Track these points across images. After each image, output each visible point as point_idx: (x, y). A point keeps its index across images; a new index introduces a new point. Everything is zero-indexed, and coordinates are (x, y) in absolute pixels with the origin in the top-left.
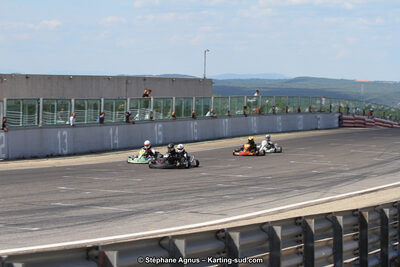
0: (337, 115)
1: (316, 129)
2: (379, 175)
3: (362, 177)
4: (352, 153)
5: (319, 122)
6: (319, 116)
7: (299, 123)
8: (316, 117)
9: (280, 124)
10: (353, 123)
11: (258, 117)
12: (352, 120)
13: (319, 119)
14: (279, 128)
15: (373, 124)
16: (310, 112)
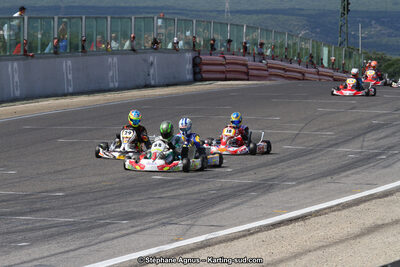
0: (189, 56)
1: (147, 86)
2: (300, 180)
5: (152, 71)
6: (151, 59)
7: (111, 74)
8: (145, 61)
9: (70, 77)
10: (223, 72)
11: (21, 62)
12: (221, 65)
13: (152, 64)
14: (69, 85)
15: (265, 72)
16: (133, 50)
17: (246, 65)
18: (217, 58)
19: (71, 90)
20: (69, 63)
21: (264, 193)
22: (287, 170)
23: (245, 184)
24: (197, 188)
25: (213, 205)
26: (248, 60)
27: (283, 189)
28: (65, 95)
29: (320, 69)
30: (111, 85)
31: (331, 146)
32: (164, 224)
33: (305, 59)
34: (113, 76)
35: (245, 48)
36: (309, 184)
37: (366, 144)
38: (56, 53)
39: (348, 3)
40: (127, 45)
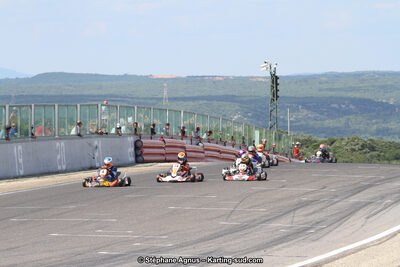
1: (92, 168)
5: (97, 155)
7: (59, 157)
9: (21, 160)
10: (163, 155)
12: (161, 148)
13: (97, 148)
14: (20, 168)
15: (202, 154)
16: (79, 135)
17: (184, 148)
18: (157, 142)
19: (22, 173)
20: (20, 147)
22: (225, 244)
26: (186, 142)
28: (16, 177)
30: (59, 168)
31: (264, 222)
33: (238, 142)
34: (61, 160)
35: (183, 132)
37: (296, 219)
38: (7, 139)
39: (277, 90)
40: (73, 132)
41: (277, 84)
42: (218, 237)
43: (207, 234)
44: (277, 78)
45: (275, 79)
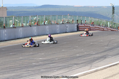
0: (76, 25)
1: (66, 32)
2: (112, 56)
3: (104, 57)
4: (92, 45)
5: (67, 29)
6: (67, 26)
7: (57, 29)
8: (66, 26)
9: (48, 30)
10: (84, 29)
11: (37, 27)
12: (84, 27)
13: (67, 27)
14: (48, 32)
15: (94, 29)
16: (63, 23)
17: (90, 27)
20: (48, 27)
21: (104, 59)
22: (108, 53)
23: (99, 57)
24: (88, 58)
25: (94, 62)
27: (108, 58)
29: (108, 28)
30: (58, 32)
31: (117, 47)
32: (85, 66)
34: (58, 30)
36: (115, 57)
39: (114, 11)
40: (61, 22)
41: (114, 10)
42: (106, 51)
43: (103, 50)
44: (114, 8)
45: (113, 8)
